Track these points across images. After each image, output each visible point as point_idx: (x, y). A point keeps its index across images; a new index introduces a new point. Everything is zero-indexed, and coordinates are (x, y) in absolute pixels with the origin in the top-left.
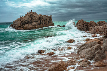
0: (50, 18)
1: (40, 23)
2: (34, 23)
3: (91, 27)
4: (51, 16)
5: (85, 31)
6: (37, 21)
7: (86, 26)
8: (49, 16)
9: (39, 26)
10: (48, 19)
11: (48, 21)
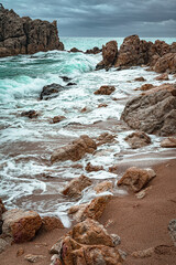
0: (53, 28)
1: (27, 42)
2: (10, 42)
3: (155, 56)
4: (55, 22)
5: (140, 65)
6: (18, 36)
7: (144, 51)
8: (51, 21)
9: (23, 49)
10: (46, 31)
11: (48, 37)
